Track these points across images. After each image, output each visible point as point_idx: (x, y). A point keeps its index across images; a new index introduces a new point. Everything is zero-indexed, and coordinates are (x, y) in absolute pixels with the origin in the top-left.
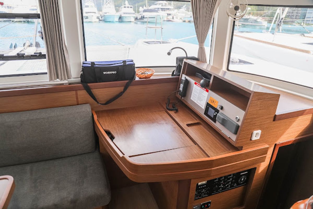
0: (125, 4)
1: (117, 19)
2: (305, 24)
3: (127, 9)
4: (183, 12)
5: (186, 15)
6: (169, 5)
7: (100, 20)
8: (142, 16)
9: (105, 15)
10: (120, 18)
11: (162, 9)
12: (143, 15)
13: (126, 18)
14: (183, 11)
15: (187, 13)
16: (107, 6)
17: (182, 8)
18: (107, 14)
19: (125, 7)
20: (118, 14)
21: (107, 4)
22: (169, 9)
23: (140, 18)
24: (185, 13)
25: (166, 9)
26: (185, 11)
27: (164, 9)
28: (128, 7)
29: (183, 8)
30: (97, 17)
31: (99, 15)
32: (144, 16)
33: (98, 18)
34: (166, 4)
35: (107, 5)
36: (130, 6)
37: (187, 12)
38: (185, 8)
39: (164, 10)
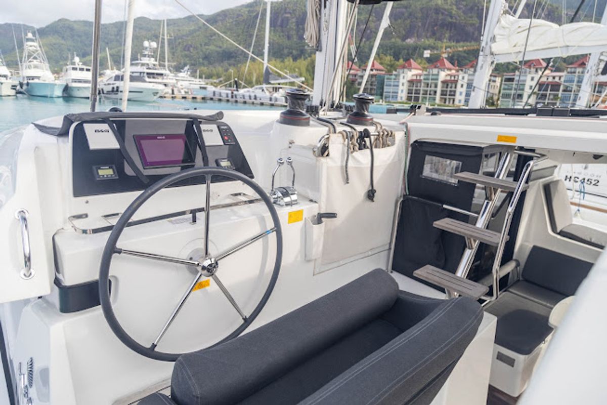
0: (74, 63)
1: (58, 92)
2: (384, 102)
3: (78, 72)
4: (185, 79)
5: (190, 84)
6: (162, 67)
7: (19, 92)
8: (113, 88)
9: (30, 81)
10: (66, 89)
11: (148, 74)
12: (115, 86)
13: (78, 90)
14: (184, 77)
15: (193, 81)
16: (32, 63)
17: (182, 71)
18: (36, 81)
19: (74, 69)
20: (61, 82)
21: (30, 60)
22: (162, 75)
23: (108, 92)
24: (190, 81)
25: (158, 74)
26: (188, 76)
27: (153, 74)
28: (82, 69)
29: (184, 72)
30: (12, 86)
31: (16, 83)
32: (118, 87)
33: (14, 87)
34: (154, 65)
35: (30, 62)
36: (85, 67)
37: (193, 79)
38: (187, 71)
39: (152, 76)
